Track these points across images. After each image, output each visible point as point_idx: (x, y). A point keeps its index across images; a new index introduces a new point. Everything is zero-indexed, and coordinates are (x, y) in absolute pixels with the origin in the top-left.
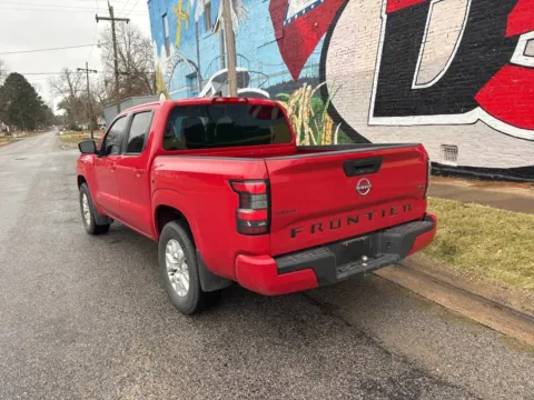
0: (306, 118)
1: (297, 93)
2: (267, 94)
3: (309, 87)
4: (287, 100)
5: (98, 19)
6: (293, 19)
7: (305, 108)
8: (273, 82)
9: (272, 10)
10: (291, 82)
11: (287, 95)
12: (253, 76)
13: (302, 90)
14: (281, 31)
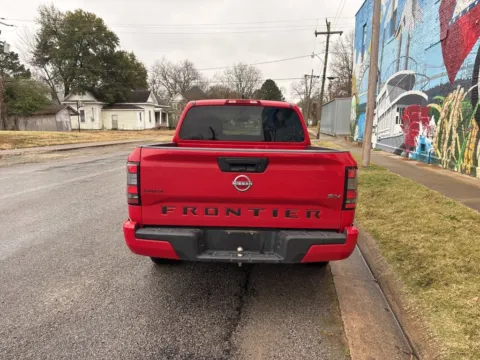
0: (455, 123)
1: (451, 95)
2: (426, 97)
3: (462, 90)
4: (440, 103)
5: (317, 34)
6: (457, 18)
7: (456, 112)
8: (433, 84)
9: (441, 11)
10: (447, 84)
11: (442, 98)
12: (418, 79)
13: (456, 92)
14: (445, 31)
